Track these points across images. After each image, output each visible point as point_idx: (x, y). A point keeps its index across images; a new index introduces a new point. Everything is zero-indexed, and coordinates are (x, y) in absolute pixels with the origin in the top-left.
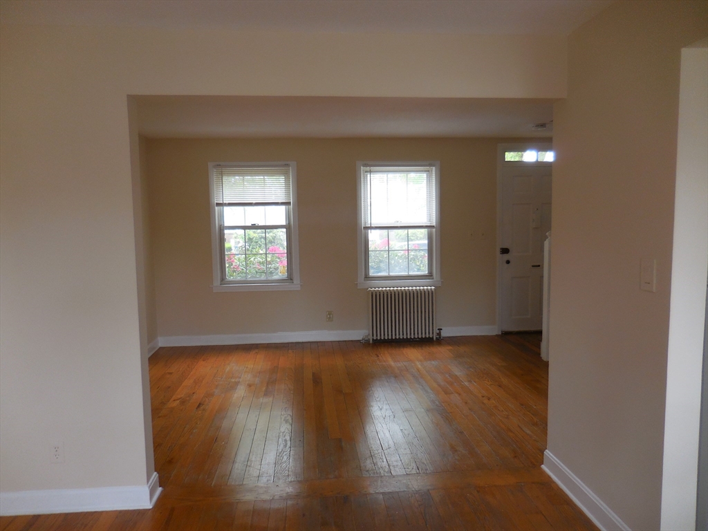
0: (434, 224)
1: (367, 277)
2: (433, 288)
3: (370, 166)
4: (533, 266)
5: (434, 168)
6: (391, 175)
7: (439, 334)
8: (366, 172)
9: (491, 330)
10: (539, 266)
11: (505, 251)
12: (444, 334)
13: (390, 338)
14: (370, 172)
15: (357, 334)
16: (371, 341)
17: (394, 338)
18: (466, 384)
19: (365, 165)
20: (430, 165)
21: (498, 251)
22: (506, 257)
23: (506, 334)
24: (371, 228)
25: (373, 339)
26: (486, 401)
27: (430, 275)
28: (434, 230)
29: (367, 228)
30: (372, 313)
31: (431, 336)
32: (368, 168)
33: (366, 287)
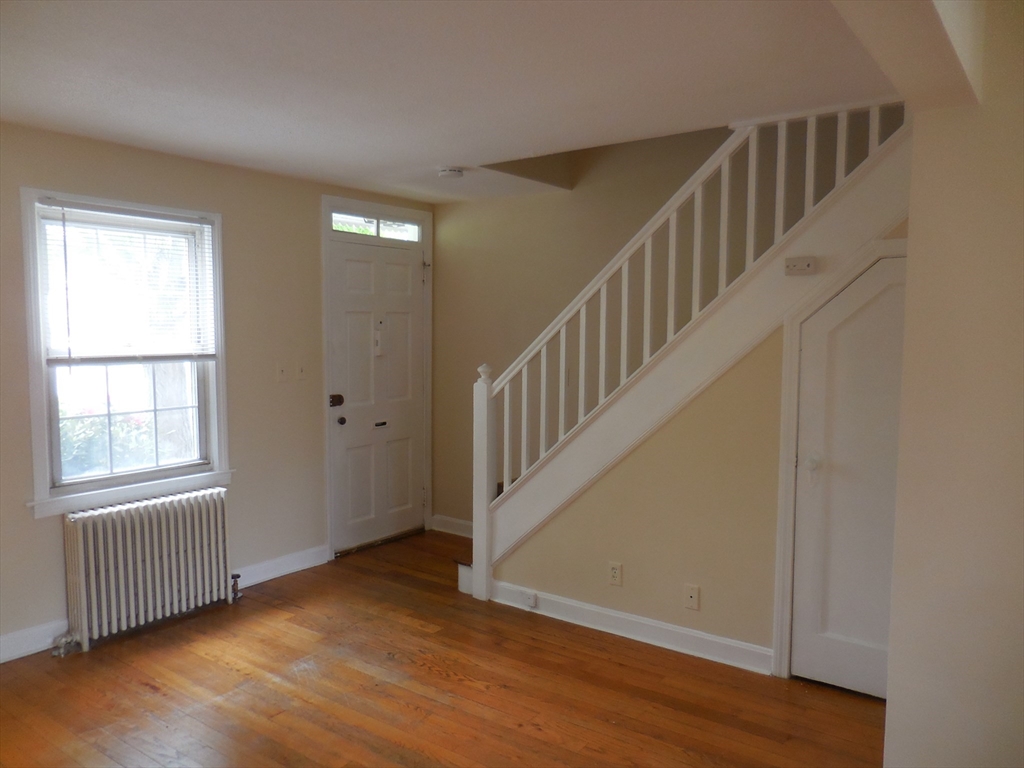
0: (211, 350)
1: (55, 486)
2: (225, 489)
3: (63, 204)
4: (377, 425)
5: (207, 229)
7: (236, 587)
8: (45, 218)
10: (384, 424)
11: (337, 400)
12: (242, 584)
14: (64, 220)
16: (86, 647)
19: (47, 200)
21: (327, 401)
22: (338, 411)
23: (342, 556)
24: (69, 361)
25: (91, 640)
27: (205, 463)
28: (211, 364)
29: (53, 362)
30: (87, 575)
31: (226, 600)
32: (57, 210)
33: (58, 512)
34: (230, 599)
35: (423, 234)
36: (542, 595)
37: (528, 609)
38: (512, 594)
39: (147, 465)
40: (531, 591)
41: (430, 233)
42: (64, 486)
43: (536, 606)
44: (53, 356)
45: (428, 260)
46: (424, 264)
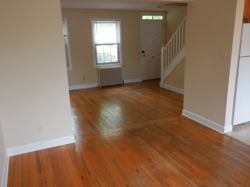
0: (120, 43)
2: (121, 66)
3: (96, 20)
4: (152, 57)
5: (119, 22)
6: (103, 24)
7: (123, 83)
8: (94, 23)
9: (139, 80)
10: (154, 57)
11: (143, 52)
12: (125, 83)
13: (107, 85)
14: (96, 23)
15: (95, 85)
17: (110, 85)
18: (143, 96)
19: (94, 20)
20: (118, 20)
21: (141, 52)
22: (144, 54)
23: (144, 81)
24: (98, 45)
25: (101, 86)
26: (153, 100)
27: (119, 62)
28: (120, 45)
29: (96, 45)
30: (100, 77)
31: (121, 84)
32: (95, 22)
33: (97, 68)
34: (122, 84)
35: (163, 18)
36: (170, 87)
37: (168, 89)
38: (166, 87)
39: (110, 62)
40: (169, 86)
41: (165, 18)
42: (97, 64)
43: (169, 89)
44: (96, 44)
45: (164, 23)
46: (163, 24)
